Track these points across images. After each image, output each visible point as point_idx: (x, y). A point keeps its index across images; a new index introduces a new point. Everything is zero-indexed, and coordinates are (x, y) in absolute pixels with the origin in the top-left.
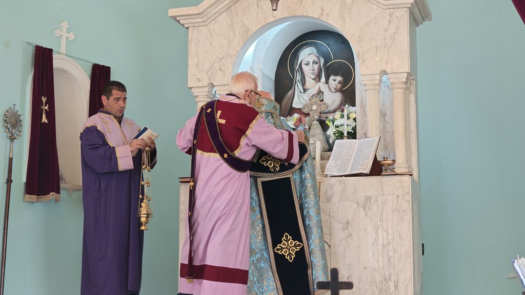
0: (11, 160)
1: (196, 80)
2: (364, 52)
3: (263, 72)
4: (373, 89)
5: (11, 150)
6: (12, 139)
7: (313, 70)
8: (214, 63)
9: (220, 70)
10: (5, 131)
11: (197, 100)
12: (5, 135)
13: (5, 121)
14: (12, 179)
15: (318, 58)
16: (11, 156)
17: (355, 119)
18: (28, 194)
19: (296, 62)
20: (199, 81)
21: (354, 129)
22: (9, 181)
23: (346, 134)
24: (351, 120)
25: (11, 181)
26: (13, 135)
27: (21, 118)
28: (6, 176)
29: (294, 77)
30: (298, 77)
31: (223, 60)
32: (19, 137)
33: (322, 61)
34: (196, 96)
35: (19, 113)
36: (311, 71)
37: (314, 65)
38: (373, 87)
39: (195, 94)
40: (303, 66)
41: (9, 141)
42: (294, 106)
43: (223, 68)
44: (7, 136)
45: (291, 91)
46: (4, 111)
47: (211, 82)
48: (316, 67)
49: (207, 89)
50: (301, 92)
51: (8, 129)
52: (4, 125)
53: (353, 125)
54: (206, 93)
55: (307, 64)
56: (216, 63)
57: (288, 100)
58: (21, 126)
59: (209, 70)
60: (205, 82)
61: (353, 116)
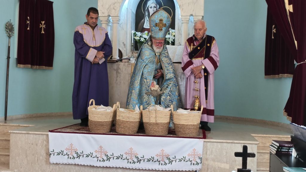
0: (9, 47)
1: (102, 13)
2: (183, 5)
3: (132, 11)
4: (186, 23)
5: (9, 42)
6: (9, 37)
7: (154, 11)
8: (111, 5)
9: (114, 9)
10: (6, 33)
11: (102, 22)
12: (6, 35)
13: (6, 28)
14: (10, 56)
15: (156, 5)
16: (9, 45)
17: (174, 36)
18: (19, 64)
19: (146, 6)
20: (103, 14)
21: (174, 40)
22: (8, 58)
23: (170, 43)
24: (173, 36)
25: (10, 58)
26: (10, 35)
27: (14, 27)
28: (7, 55)
29: (144, 13)
30: (147, 14)
31: (115, 4)
32: (13, 36)
33: (158, 6)
34: (101, 21)
35: (13, 24)
36: (153, 11)
37: (154, 8)
38: (186, 22)
39: (101, 20)
40: (149, 9)
41: (8, 38)
42: (144, 27)
43: (115, 8)
44: (7, 35)
45: (143, 20)
46: (6, 23)
47: (109, 14)
48: (155, 9)
49: (107, 18)
50: (148, 21)
51: (8, 32)
52: (6, 30)
53: (174, 38)
54: (106, 20)
55: (151, 8)
56: (112, 5)
57: (142, 24)
58: (14, 31)
59: (108, 8)
60: (106, 14)
61: (174, 34)
